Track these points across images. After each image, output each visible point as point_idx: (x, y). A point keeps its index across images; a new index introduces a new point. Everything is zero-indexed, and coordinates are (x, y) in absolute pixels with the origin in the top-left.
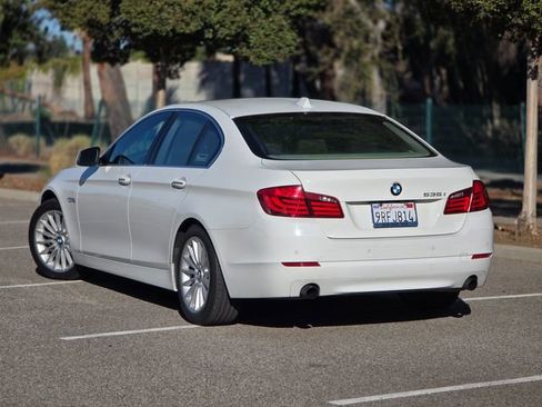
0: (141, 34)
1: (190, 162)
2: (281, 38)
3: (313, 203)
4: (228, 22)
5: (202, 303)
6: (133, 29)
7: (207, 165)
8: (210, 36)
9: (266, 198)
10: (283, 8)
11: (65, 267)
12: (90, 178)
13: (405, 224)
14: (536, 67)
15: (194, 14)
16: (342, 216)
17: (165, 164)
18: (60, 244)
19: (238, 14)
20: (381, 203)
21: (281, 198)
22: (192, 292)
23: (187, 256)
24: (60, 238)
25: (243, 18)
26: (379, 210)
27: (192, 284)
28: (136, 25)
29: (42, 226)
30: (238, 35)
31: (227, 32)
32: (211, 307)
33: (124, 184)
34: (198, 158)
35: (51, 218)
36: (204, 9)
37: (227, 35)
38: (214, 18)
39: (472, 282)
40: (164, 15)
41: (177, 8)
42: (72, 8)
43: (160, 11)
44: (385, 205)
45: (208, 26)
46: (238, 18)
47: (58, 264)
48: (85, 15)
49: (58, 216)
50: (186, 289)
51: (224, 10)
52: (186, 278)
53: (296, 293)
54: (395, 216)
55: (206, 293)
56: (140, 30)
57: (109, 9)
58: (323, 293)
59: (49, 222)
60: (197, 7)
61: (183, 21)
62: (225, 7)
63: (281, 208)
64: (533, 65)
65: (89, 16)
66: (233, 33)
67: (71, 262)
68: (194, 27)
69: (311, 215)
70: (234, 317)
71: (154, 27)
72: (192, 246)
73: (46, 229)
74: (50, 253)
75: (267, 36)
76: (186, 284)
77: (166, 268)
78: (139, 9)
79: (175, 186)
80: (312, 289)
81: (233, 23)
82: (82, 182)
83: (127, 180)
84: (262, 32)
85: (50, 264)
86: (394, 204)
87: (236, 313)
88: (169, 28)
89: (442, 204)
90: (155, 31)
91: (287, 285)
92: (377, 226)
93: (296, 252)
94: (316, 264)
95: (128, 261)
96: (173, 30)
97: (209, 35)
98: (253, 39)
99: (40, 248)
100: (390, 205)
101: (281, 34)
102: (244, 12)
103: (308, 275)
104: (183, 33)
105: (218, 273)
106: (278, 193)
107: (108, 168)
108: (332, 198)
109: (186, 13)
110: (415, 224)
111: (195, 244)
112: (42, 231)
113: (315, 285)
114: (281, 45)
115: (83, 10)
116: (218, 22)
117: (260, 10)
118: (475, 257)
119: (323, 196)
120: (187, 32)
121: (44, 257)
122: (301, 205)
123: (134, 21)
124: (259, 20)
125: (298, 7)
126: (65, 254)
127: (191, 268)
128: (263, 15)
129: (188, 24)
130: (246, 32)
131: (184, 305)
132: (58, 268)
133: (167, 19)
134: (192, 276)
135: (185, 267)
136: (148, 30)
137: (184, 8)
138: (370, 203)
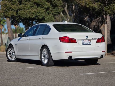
0: (22, 18)
1: (43, 34)
2: (52, 19)
3: (70, 40)
4: (41, 15)
5: (47, 62)
6: (21, 17)
7: (47, 34)
8: (37, 18)
9: (61, 39)
11: (14, 59)
12: (20, 40)
13: (89, 44)
14: (107, 22)
15: (34, 14)
16: (76, 42)
17: (37, 35)
18: (13, 55)
19: (43, 14)
20: (84, 40)
21: (64, 39)
22: (44, 60)
23: (43, 53)
24: (13, 53)
25: (44, 15)
26: (84, 41)
27: (44, 58)
28: (21, 16)
29: (9, 51)
30: (43, 18)
31: (41, 17)
32: (49, 62)
33: (28, 40)
34: (45, 33)
35: (11, 49)
36: (36, 13)
37: (41, 18)
38: (38, 15)
39: (102, 57)
40: (28, 14)
41: (30, 12)
42: (8, 13)
43: (27, 13)
44: (85, 41)
45: (36, 16)
46: (43, 15)
47: (12, 59)
48: (11, 14)
49: (12, 49)
50: (43, 59)
51: (40, 13)
52: (43, 57)
53: (67, 58)
54: (87, 43)
55: (48, 60)
56: (22, 17)
57: (16, 13)
58: (73, 58)
59: (10, 50)
60: (34, 12)
61: (31, 15)
62: (40, 12)
63: (64, 41)
64: (106, 21)
65: (12, 14)
66: (42, 17)
67: (15, 58)
68: (34, 16)
69: (70, 42)
70: (53, 64)
71: (25, 16)
72: (44, 50)
73: (10, 52)
74: (10, 57)
75: (49, 18)
76: (43, 58)
77: (38, 56)
78: (22, 13)
79: (40, 39)
80: (70, 57)
81: (42, 15)
82: (18, 41)
83: (29, 39)
84: (48, 18)
85: (11, 59)
86: (86, 40)
87: (54, 64)
88: (28, 17)
89: (96, 40)
90: (26, 17)
91: (65, 57)
92: (83, 45)
93: (67, 50)
94: (71, 52)
95: (29, 56)
96: (29, 17)
98: (46, 19)
99: (8, 56)
100: (86, 41)
101: (51, 18)
102: (44, 13)
103: (70, 54)
104: (32, 18)
105: (50, 55)
106: (63, 38)
107: (24, 37)
108: (74, 39)
109: (32, 13)
110: (91, 44)
111: (45, 50)
112: (9, 52)
113: (71, 56)
114: (52, 20)
115: (11, 13)
116: (39, 15)
117: (47, 13)
118: (103, 51)
119: (72, 38)
120: (32, 17)
121: (9, 58)
122: (68, 40)
123: (21, 15)
124: (47, 15)
125: (55, 13)
126: (14, 57)
127: (44, 55)
128: (48, 14)
129: (32, 16)
130: (45, 17)
131: (43, 63)
132: (12, 60)
133: (28, 15)
134: (44, 57)
135: (43, 55)
136: (24, 17)
137: (32, 12)
138: (82, 40)
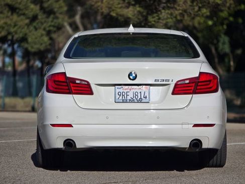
10: (43, 27)
16: (91, 93)
44: (126, 87)
54: (133, 95)
69: (71, 92)
94: (70, 126)
97: (10, 37)
100: (130, 87)
101: (42, 38)
102: (26, 28)
108: (83, 81)
116: (14, 32)
117: (32, 27)
124: (32, 32)
125: (49, 26)
